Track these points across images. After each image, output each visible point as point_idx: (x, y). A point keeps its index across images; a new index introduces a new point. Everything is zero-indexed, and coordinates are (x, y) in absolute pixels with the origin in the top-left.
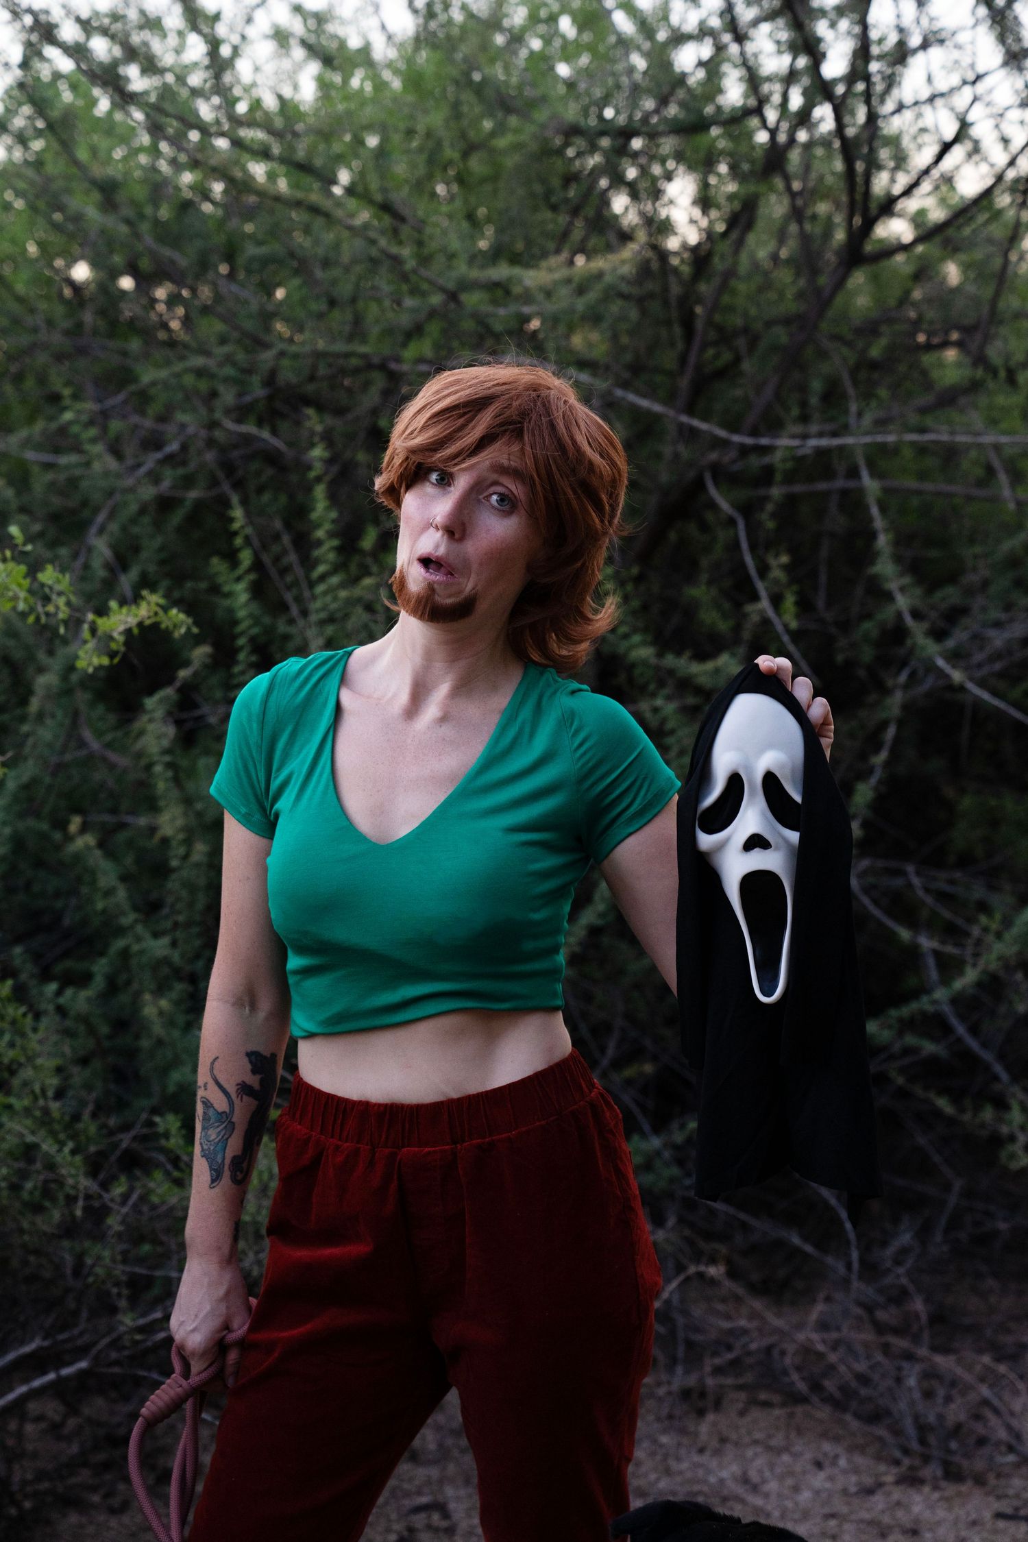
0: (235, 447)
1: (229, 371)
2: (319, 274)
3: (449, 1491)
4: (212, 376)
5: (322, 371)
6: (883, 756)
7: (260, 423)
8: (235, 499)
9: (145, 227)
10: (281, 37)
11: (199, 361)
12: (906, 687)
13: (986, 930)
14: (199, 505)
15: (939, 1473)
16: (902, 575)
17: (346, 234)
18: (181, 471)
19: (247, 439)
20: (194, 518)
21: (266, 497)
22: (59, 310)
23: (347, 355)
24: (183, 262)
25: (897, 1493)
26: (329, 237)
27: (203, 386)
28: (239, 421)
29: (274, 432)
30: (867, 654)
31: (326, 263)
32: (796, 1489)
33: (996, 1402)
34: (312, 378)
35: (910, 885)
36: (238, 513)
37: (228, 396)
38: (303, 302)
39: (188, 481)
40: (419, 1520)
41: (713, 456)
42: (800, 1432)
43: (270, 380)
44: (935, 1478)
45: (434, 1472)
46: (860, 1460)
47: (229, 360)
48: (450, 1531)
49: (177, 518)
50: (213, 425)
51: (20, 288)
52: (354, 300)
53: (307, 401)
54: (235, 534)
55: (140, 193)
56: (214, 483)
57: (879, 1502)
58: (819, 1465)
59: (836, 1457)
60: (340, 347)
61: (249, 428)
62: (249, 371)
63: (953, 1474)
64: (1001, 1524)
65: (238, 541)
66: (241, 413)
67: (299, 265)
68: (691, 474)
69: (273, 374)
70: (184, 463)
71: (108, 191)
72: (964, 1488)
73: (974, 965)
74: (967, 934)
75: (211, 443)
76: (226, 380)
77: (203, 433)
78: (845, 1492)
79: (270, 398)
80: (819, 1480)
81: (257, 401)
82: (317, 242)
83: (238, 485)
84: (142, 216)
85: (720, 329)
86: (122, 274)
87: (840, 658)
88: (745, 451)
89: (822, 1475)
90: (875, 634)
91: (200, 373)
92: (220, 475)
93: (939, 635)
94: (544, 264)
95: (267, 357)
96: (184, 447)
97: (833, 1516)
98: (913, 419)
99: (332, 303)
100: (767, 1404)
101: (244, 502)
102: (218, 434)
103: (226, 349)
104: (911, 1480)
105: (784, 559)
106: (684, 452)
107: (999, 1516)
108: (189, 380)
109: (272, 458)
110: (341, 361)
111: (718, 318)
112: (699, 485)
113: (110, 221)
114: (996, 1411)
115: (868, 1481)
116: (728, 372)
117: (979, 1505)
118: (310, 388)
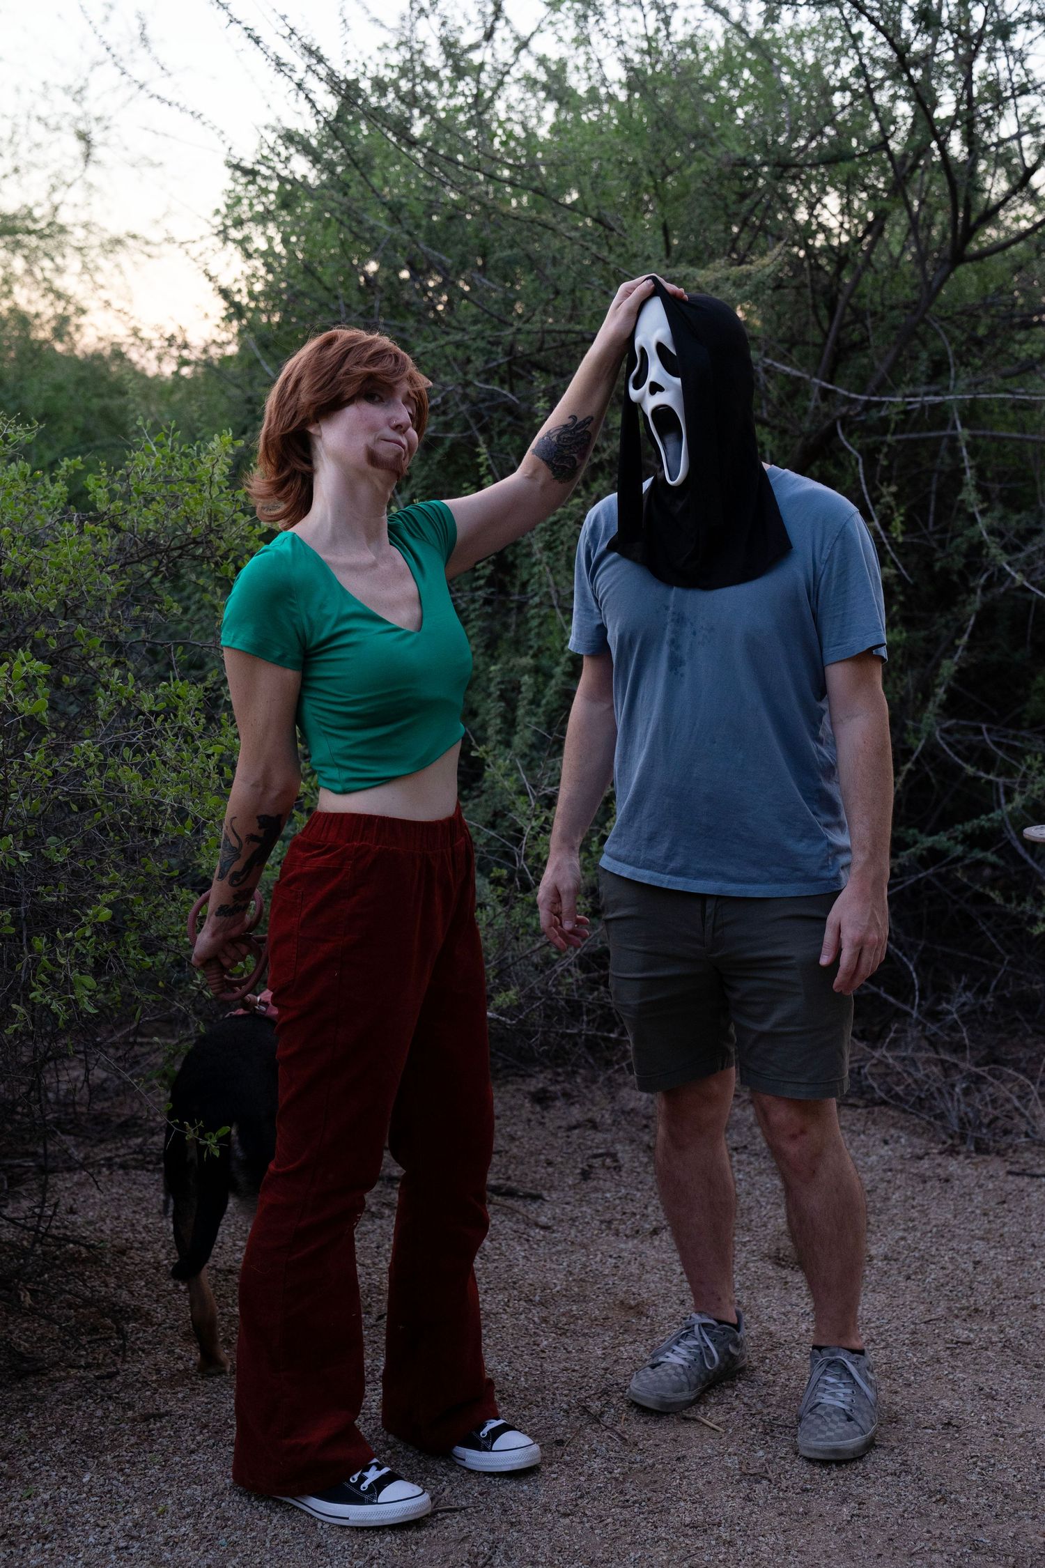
0: (483, 400)
1: (481, 344)
2: (549, 271)
3: (619, 1147)
4: (467, 347)
5: (550, 343)
6: (966, 638)
7: (502, 382)
8: (481, 439)
9: (421, 235)
10: (530, 83)
11: (458, 337)
12: (986, 588)
13: (1030, 767)
14: (455, 445)
15: (972, 1148)
16: (982, 502)
17: (568, 243)
18: (442, 419)
19: (492, 395)
20: (451, 455)
21: (505, 439)
22: (355, 296)
23: (568, 332)
24: (448, 262)
25: (939, 1160)
26: (556, 244)
27: (460, 354)
28: (487, 381)
29: (512, 391)
30: (959, 562)
31: (555, 262)
32: (867, 1155)
33: (1022, 1110)
34: (540, 350)
35: (984, 740)
36: (483, 449)
37: (478, 362)
38: (535, 291)
39: (447, 426)
40: (597, 1162)
41: (844, 410)
42: (874, 1122)
43: (510, 351)
44: (969, 1151)
45: (609, 1136)
46: (915, 1140)
47: (480, 335)
48: (618, 1169)
49: (438, 454)
50: (468, 384)
51: (326, 279)
52: (573, 291)
53: (538, 366)
54: (481, 465)
55: (418, 209)
56: (467, 427)
57: (925, 1163)
58: (886, 1142)
59: (899, 1137)
60: (563, 325)
61: (494, 387)
62: (496, 343)
63: (981, 1149)
64: (1010, 1178)
65: (483, 470)
66: (489, 375)
67: (532, 263)
68: (827, 423)
69: (512, 346)
70: (444, 413)
71: (395, 211)
72: (988, 1158)
73: (1022, 793)
74: (1018, 770)
75: (465, 397)
76: (477, 350)
77: (460, 390)
78: (902, 1157)
79: (509, 363)
80: (885, 1151)
81: (499, 366)
82: (548, 247)
83: (484, 430)
84: (418, 226)
85: (855, 310)
86: (402, 268)
87: (937, 566)
88: (868, 406)
89: (886, 1148)
90: (964, 546)
91: (458, 345)
92: (472, 422)
93: (1010, 549)
94: (711, 266)
95: (507, 333)
96: (445, 401)
97: (890, 1170)
98: (997, 382)
99: (557, 293)
100: (855, 1106)
101: (489, 443)
102: (470, 390)
103: (479, 327)
104: (952, 1152)
105: (893, 489)
106: (824, 407)
107: (1010, 1173)
108: (449, 350)
109: (510, 409)
110: (563, 336)
111: (853, 301)
112: (832, 431)
113: (395, 231)
114: (1022, 1115)
115: (920, 1152)
116: (861, 345)
117: (997, 1166)
118: (538, 357)
